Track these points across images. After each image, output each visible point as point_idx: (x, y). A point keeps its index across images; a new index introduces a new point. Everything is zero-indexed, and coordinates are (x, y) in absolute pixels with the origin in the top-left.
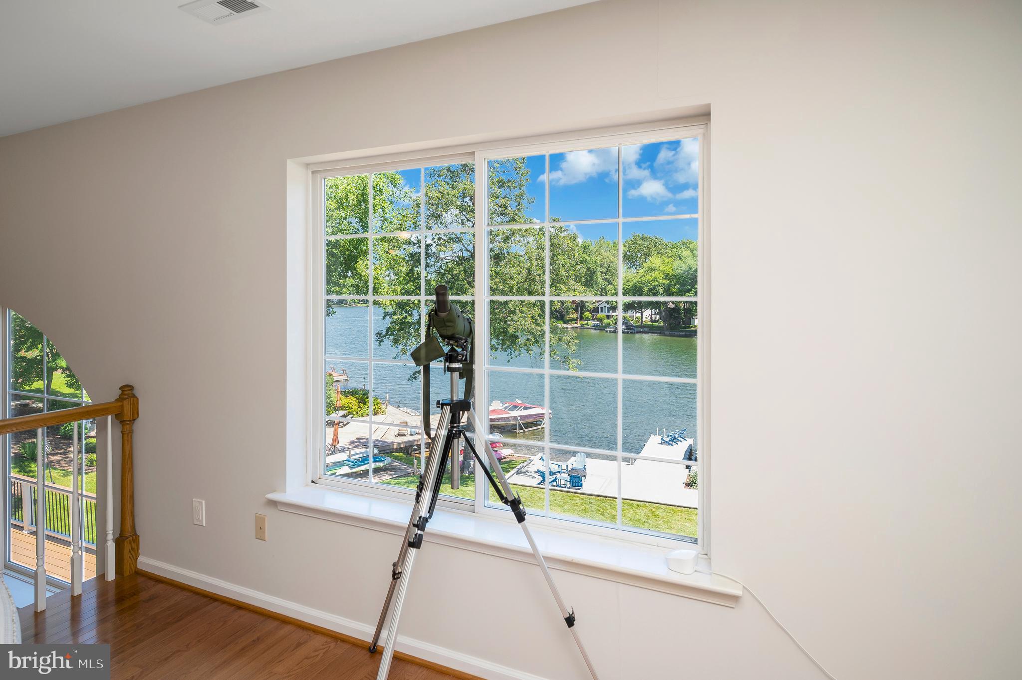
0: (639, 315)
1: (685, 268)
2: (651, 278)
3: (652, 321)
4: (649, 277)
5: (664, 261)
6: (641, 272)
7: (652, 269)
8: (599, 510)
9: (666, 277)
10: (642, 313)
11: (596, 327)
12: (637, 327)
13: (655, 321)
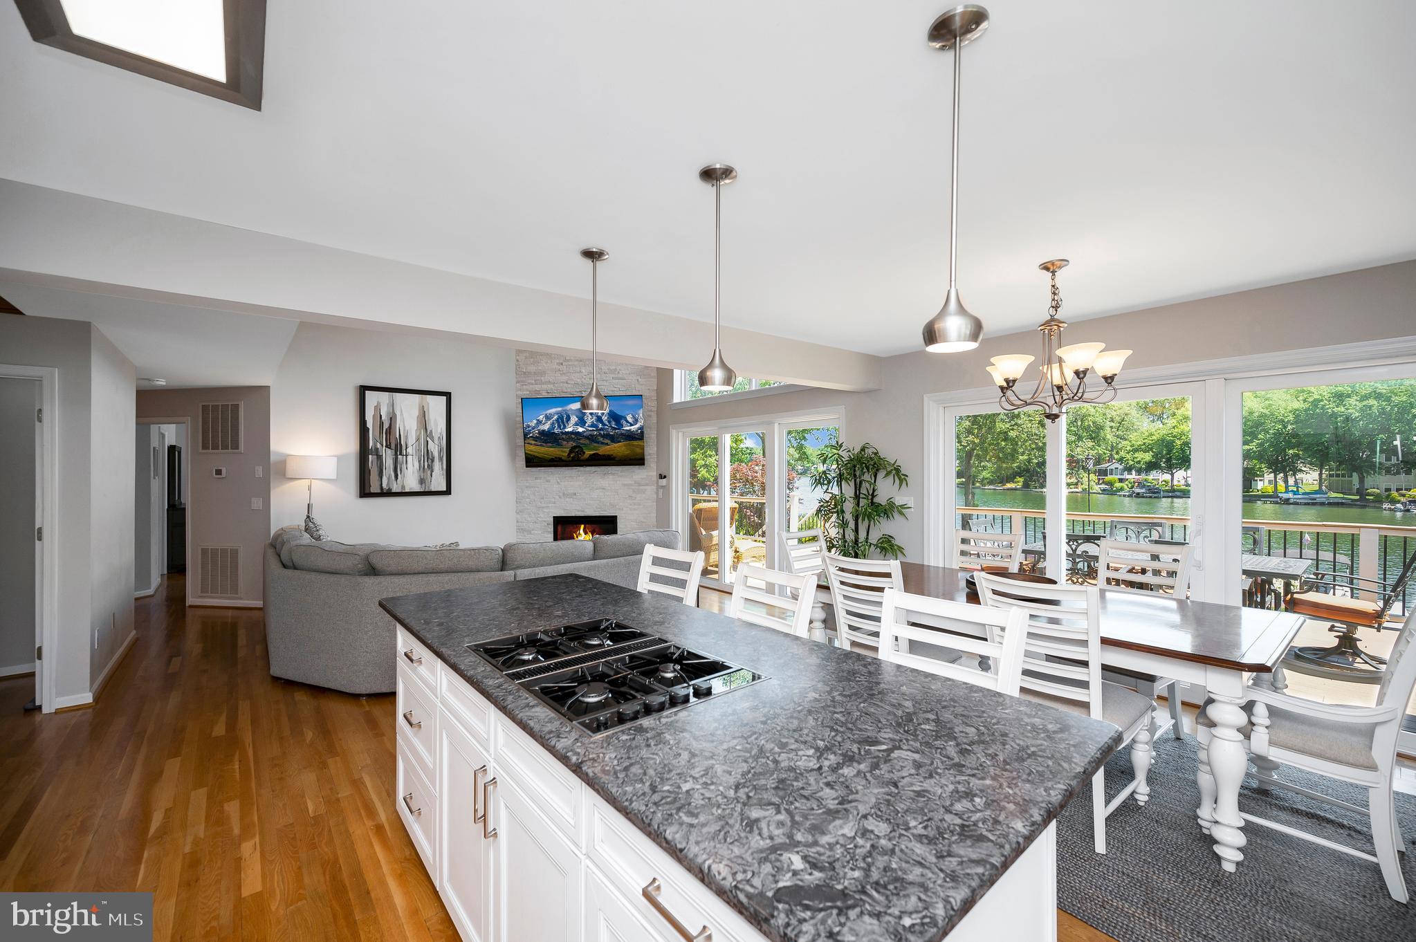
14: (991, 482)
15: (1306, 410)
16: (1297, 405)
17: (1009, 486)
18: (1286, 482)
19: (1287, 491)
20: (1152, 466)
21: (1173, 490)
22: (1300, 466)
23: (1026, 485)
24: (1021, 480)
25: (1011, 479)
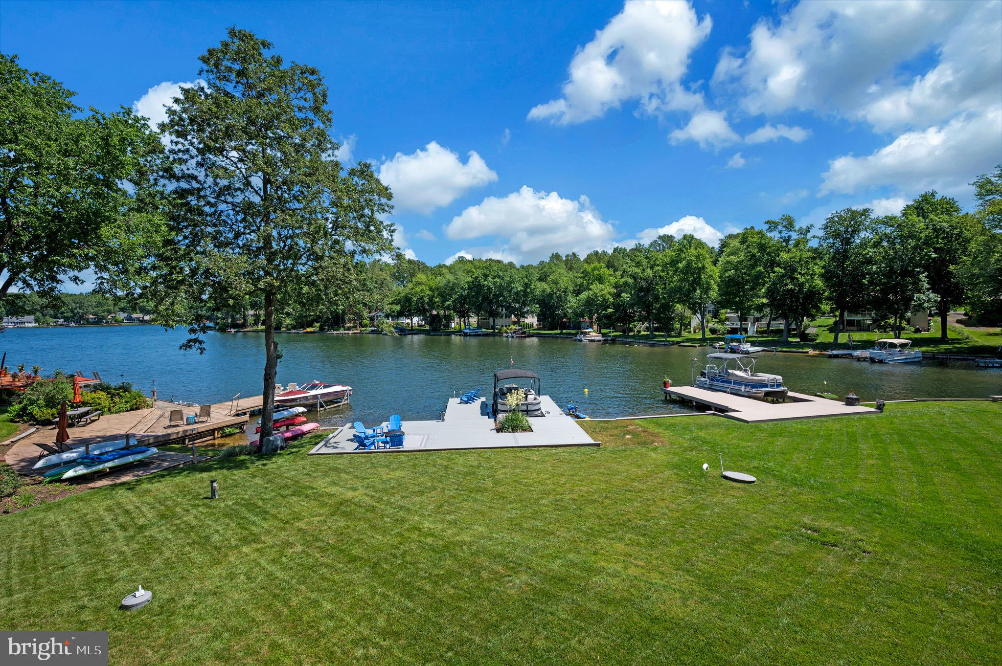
0: (409, 321)
1: (445, 282)
2: (419, 290)
3: (419, 326)
4: (418, 289)
5: (428, 277)
6: (410, 285)
7: (419, 284)
8: (428, 464)
9: (430, 289)
10: (412, 320)
11: (372, 332)
12: (409, 330)
13: (421, 326)
14: (294, 328)
15: (473, 282)
16: (469, 279)
17: (308, 330)
18: (465, 323)
19: (465, 328)
20: (400, 314)
21: (412, 330)
22: (471, 314)
23: (321, 329)
24: (318, 325)
25: (310, 325)
